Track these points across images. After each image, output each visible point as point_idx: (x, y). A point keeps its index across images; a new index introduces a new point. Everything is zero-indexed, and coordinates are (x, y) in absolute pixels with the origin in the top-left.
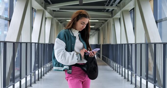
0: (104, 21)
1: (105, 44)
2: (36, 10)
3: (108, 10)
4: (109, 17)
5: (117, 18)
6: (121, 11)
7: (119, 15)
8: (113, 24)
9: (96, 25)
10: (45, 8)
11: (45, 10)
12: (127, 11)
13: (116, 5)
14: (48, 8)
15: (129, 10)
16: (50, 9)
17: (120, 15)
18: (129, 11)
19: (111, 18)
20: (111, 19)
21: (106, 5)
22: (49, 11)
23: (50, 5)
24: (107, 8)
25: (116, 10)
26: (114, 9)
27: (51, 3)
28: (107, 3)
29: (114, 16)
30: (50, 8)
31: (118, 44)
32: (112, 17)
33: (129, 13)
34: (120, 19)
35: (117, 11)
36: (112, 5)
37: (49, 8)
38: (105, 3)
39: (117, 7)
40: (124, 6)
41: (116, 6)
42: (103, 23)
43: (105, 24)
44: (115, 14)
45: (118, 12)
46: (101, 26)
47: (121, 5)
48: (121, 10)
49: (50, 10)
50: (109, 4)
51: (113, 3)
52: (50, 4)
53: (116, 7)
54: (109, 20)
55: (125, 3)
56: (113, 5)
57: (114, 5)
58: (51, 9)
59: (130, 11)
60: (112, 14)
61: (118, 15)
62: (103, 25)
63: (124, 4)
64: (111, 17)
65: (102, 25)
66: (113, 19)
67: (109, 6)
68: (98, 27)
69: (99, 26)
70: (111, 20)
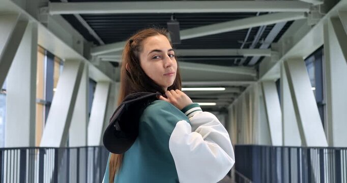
0: (237, 91)
1: (241, 143)
2: (64, 60)
3: (250, 58)
4: (251, 79)
5: (270, 82)
6: (281, 61)
7: (277, 73)
8: (260, 97)
9: (220, 100)
10: (87, 55)
11: (87, 62)
12: (297, 60)
13: (268, 45)
14: (94, 54)
15: (304, 58)
16: (101, 59)
17: (279, 71)
18: (302, 58)
19: (256, 81)
20: (256, 84)
21: (242, 46)
22: (97, 64)
23: (99, 47)
24: (246, 53)
25: (270, 58)
26: (263, 55)
27: (101, 42)
28: (246, 40)
29: (262, 76)
30: (99, 57)
31: (276, 147)
32: (258, 77)
33: (305, 65)
34: (278, 83)
35: (272, 61)
36: (258, 46)
37: (97, 56)
38: (240, 42)
39: (272, 50)
40: (290, 46)
41: (270, 47)
42: (235, 94)
43: (240, 97)
44: (266, 71)
45: (274, 64)
46: (230, 103)
47: (284, 44)
48: (281, 56)
49: (102, 62)
50: (251, 44)
51: (261, 39)
52: (98, 44)
53: (270, 49)
54: (250, 86)
55: (291, 38)
56: (262, 47)
57: (264, 46)
58: (103, 60)
59: (306, 60)
60: (258, 70)
61: (274, 73)
62: (236, 100)
63: (289, 42)
64: (255, 79)
65: (233, 99)
66: (262, 84)
67: (251, 47)
68: (225, 105)
69: (226, 102)
70: (255, 86)
